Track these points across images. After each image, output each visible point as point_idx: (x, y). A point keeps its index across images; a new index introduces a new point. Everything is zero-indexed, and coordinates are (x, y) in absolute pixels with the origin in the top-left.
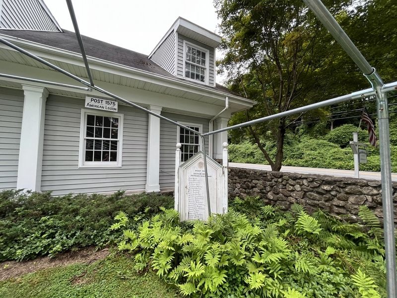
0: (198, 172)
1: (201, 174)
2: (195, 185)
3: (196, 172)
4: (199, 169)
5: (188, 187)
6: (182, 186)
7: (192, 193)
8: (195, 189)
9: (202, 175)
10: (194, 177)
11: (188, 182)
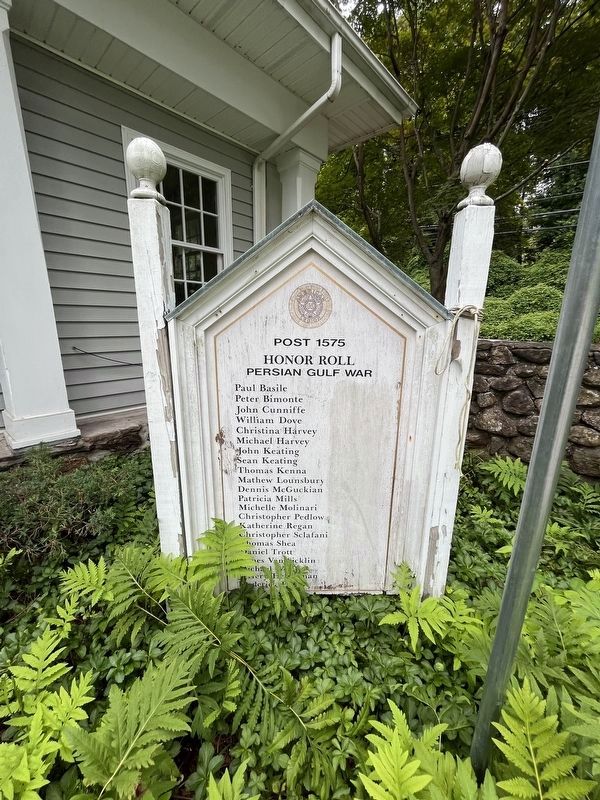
0: (292, 351)
1: (308, 360)
2: (276, 426)
3: (281, 350)
4: (298, 332)
5: (232, 437)
6: (195, 436)
7: (261, 466)
8: (272, 447)
9: (316, 365)
10: (271, 381)
11: (229, 407)
